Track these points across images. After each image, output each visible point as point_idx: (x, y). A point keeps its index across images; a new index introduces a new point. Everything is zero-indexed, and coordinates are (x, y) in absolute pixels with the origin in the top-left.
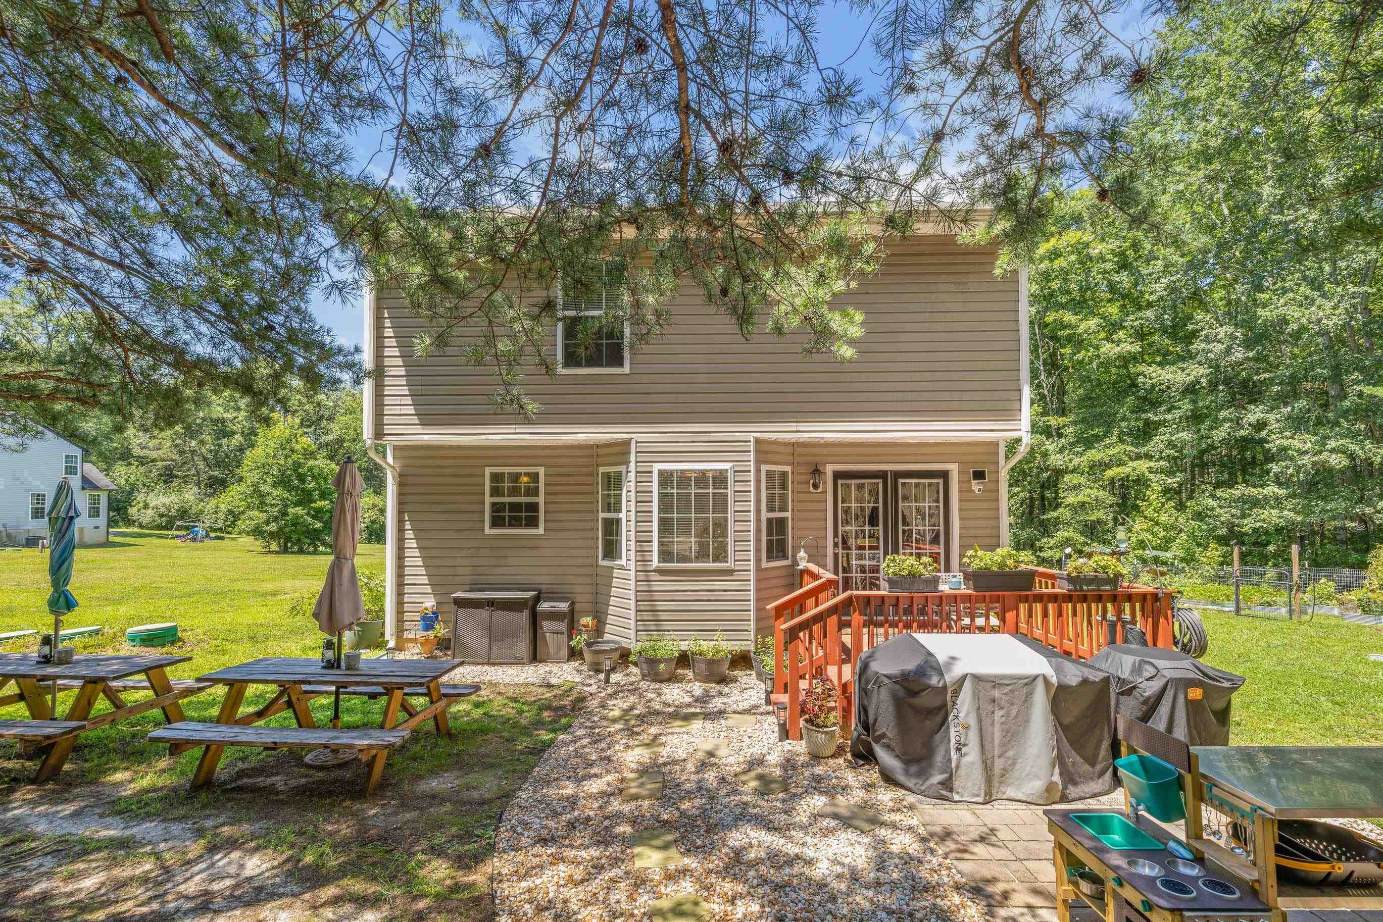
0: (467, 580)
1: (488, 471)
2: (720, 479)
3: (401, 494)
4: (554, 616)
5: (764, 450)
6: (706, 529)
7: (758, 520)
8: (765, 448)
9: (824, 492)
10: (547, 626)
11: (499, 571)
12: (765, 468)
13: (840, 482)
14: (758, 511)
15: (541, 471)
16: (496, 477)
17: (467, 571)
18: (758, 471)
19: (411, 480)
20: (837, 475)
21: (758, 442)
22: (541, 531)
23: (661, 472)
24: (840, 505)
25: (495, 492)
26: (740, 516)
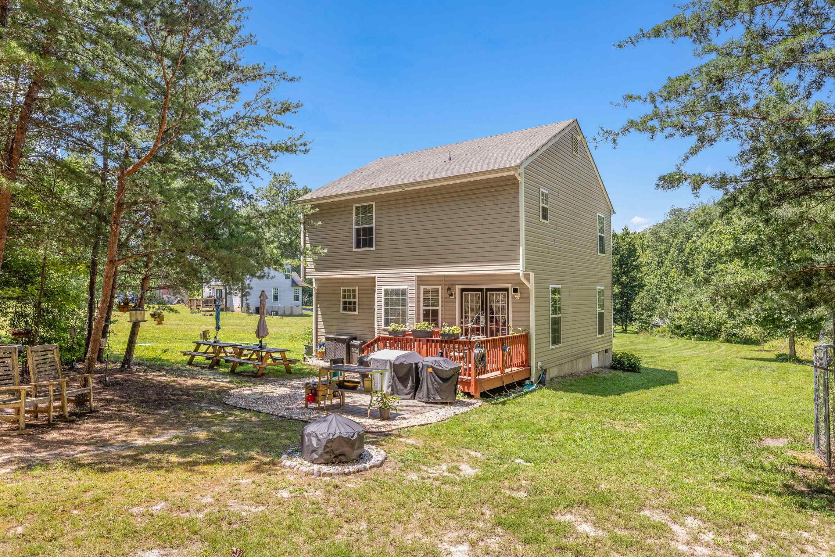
0: (335, 331)
1: (342, 288)
2: (404, 292)
3: (317, 297)
4: (355, 346)
5: (421, 280)
6: (399, 314)
7: (418, 310)
8: (420, 279)
9: (455, 298)
10: (353, 350)
11: (344, 328)
12: (422, 288)
13: (464, 293)
14: (418, 306)
15: (357, 288)
16: (344, 291)
17: (335, 327)
18: (418, 289)
19: (320, 292)
20: (463, 290)
21: (418, 276)
22: (357, 312)
23: (385, 290)
24: (464, 304)
25: (344, 297)
26: (411, 308)
